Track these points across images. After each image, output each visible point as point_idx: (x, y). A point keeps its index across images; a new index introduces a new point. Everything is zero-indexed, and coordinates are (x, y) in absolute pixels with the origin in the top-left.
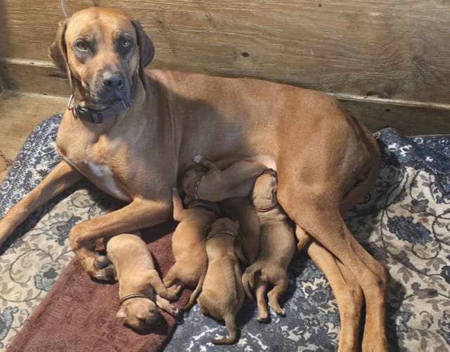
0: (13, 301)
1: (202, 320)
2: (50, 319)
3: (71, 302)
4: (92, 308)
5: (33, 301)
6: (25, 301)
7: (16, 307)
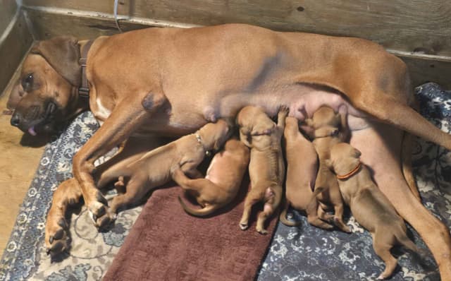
0: (84, 258)
1: (281, 270)
2: (127, 275)
3: (146, 257)
4: (169, 262)
5: (105, 257)
6: (96, 257)
7: (88, 264)
